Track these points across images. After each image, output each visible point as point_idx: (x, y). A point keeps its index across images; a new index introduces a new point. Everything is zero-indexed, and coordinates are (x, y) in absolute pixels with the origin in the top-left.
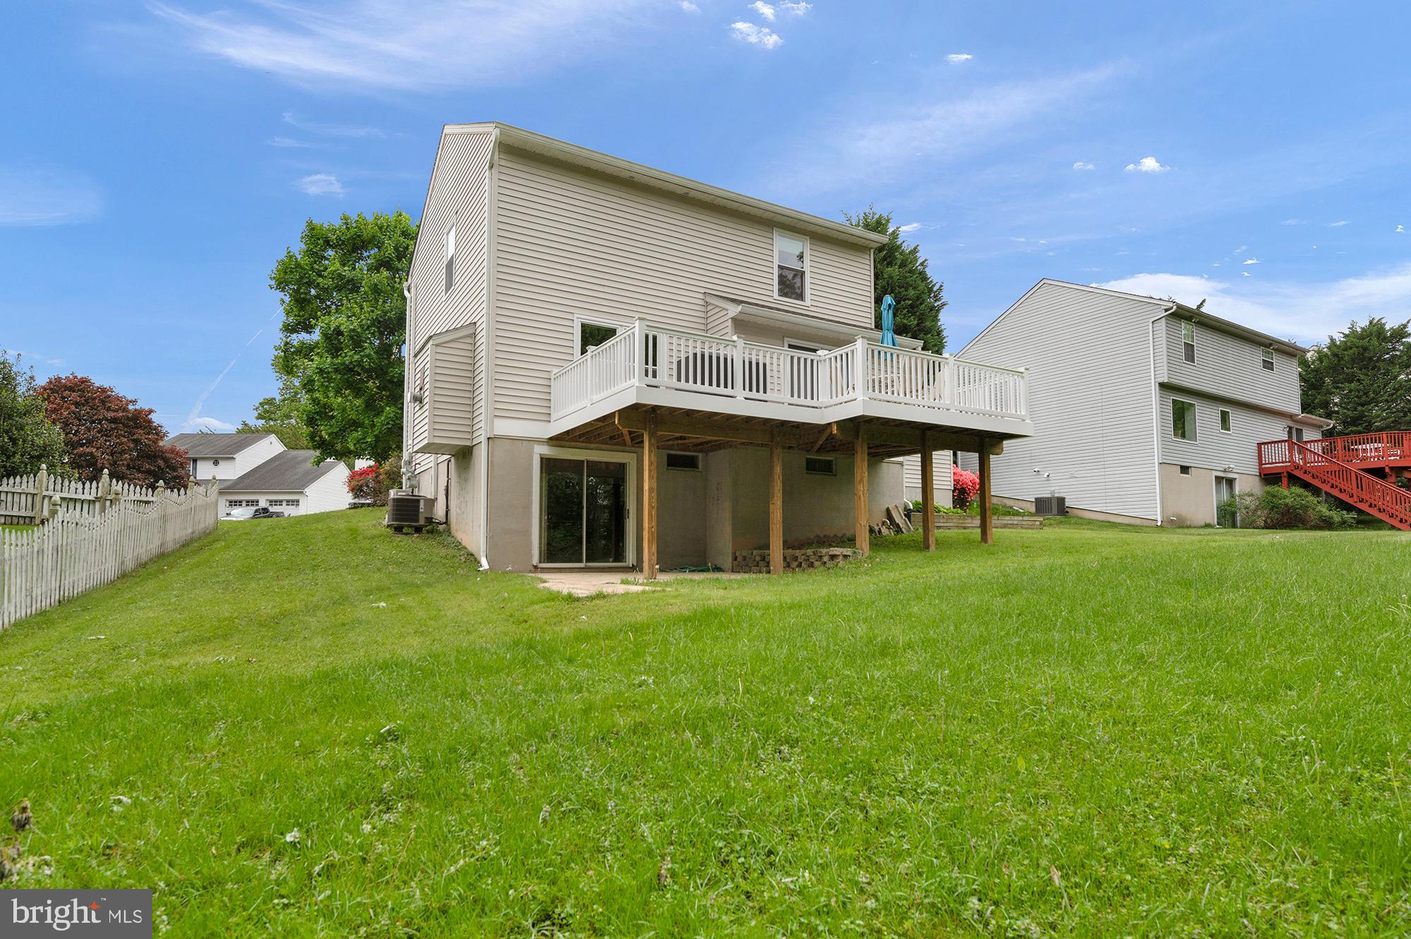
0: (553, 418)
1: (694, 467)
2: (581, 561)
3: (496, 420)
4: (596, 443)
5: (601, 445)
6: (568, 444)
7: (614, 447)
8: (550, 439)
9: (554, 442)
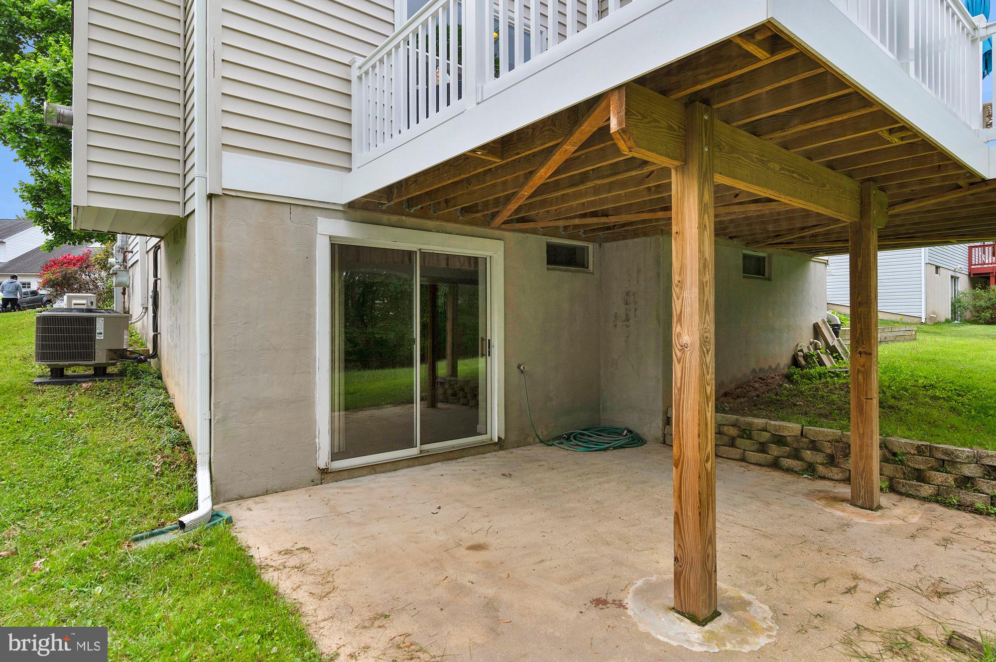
0: (356, 163)
1: (583, 266)
2: (411, 445)
3: (227, 155)
4: (438, 219)
5: (444, 224)
6: (385, 218)
7: (468, 228)
8: (352, 205)
9: (359, 214)
